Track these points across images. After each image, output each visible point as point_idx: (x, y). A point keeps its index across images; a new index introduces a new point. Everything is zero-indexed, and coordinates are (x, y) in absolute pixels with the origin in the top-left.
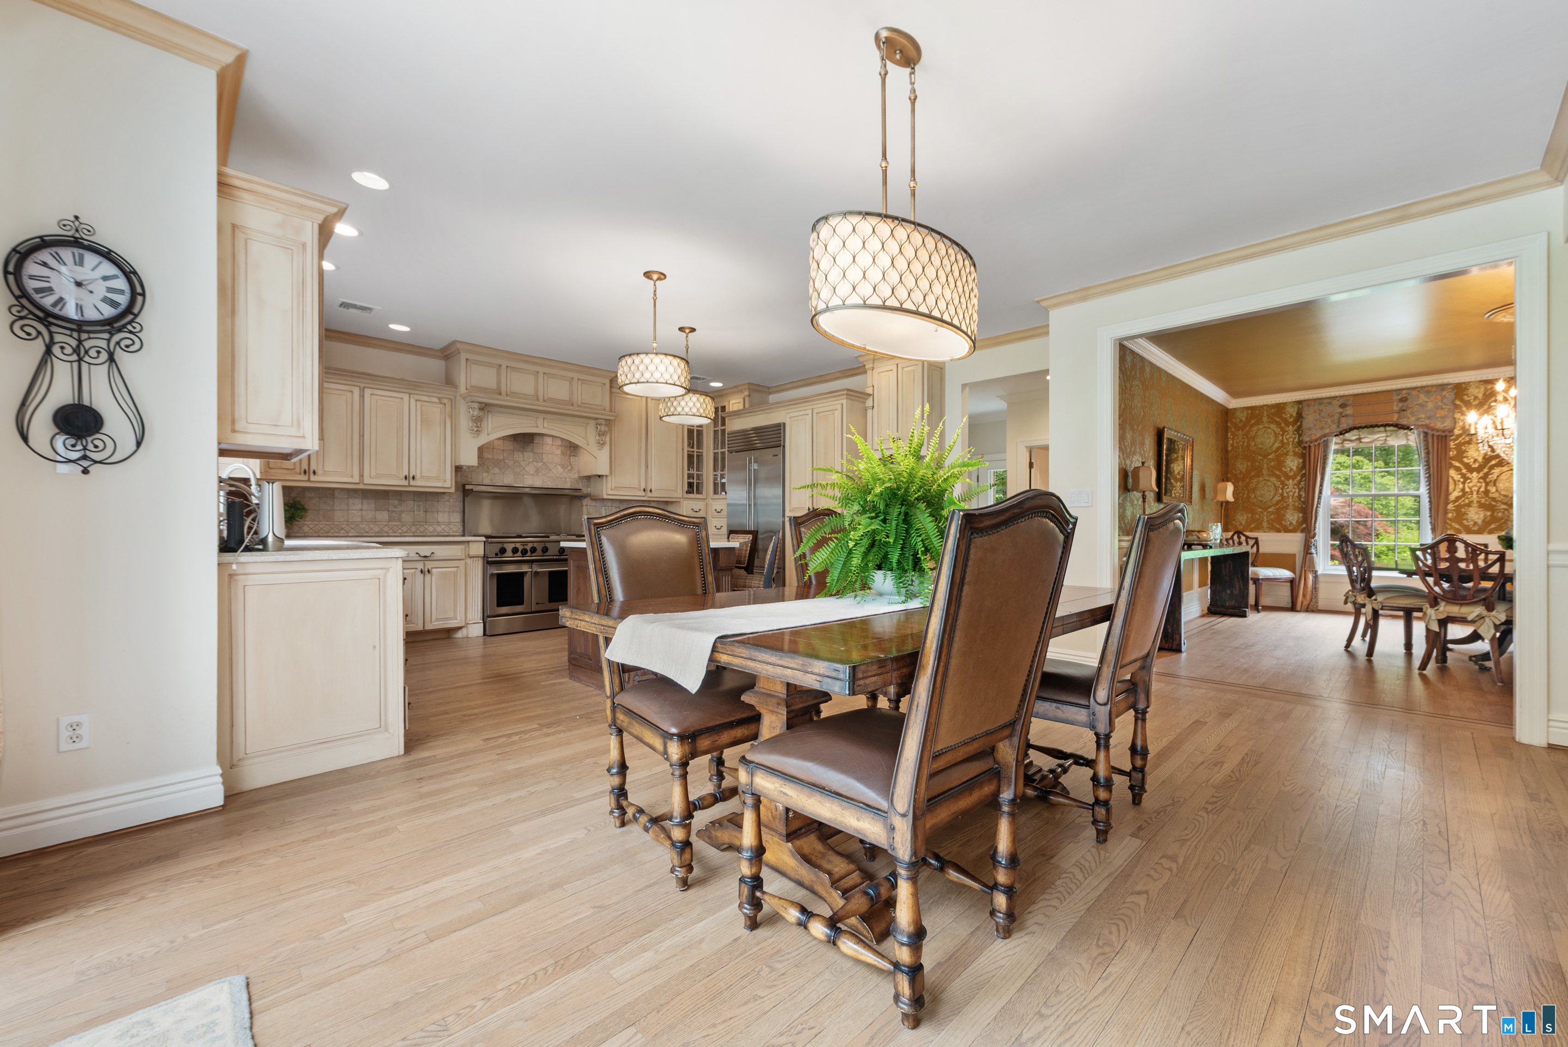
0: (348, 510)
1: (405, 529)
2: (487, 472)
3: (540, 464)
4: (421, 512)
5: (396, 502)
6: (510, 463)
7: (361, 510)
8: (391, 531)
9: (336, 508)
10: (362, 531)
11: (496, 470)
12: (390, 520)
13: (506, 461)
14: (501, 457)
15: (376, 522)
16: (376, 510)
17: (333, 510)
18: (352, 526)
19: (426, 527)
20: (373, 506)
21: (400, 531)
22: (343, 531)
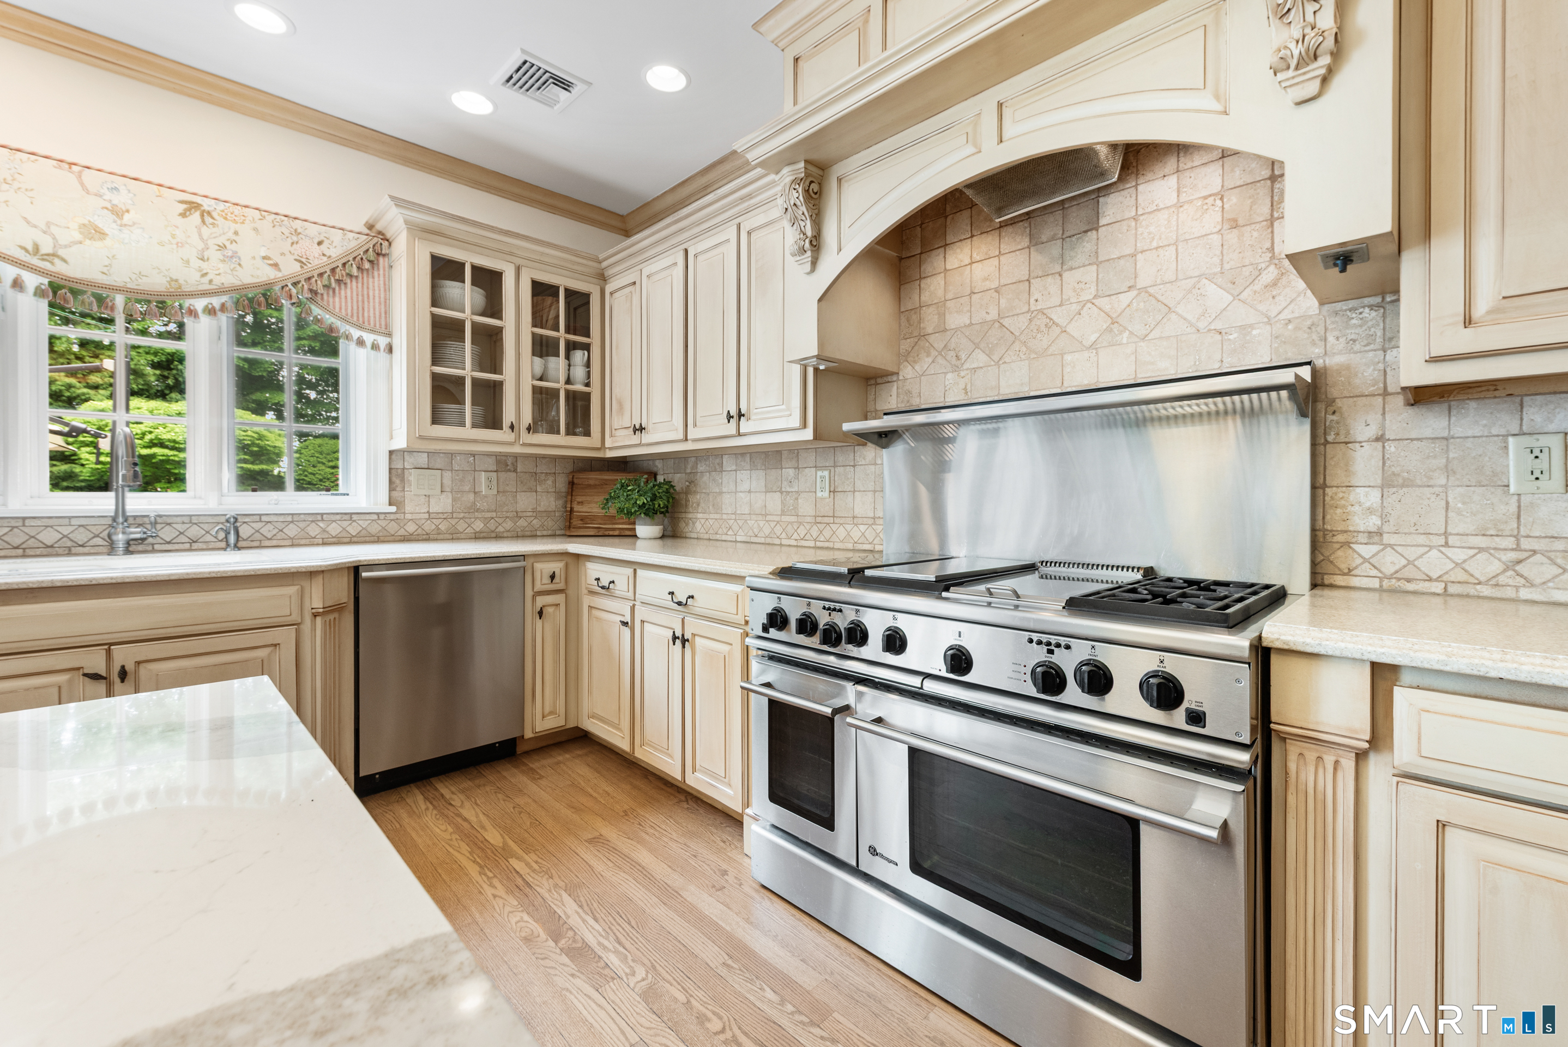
0: (736, 492)
1: (802, 531)
2: (956, 369)
3: (1125, 299)
4: (826, 494)
5: (791, 472)
6: (1017, 324)
7: (750, 492)
8: (784, 535)
9: (724, 490)
10: (751, 533)
11: (980, 358)
12: (783, 513)
13: (1006, 322)
14: (993, 314)
15: (766, 515)
16: (766, 492)
17: (721, 493)
18: (740, 523)
19: (834, 527)
20: (762, 483)
21: (795, 536)
22: (730, 532)
